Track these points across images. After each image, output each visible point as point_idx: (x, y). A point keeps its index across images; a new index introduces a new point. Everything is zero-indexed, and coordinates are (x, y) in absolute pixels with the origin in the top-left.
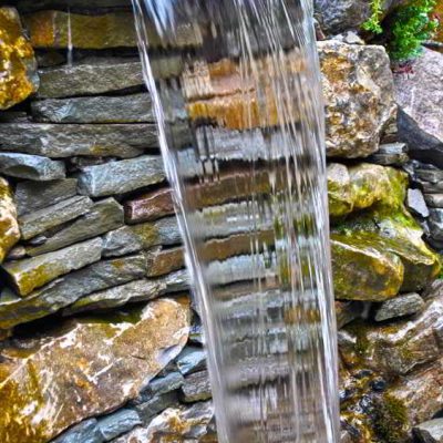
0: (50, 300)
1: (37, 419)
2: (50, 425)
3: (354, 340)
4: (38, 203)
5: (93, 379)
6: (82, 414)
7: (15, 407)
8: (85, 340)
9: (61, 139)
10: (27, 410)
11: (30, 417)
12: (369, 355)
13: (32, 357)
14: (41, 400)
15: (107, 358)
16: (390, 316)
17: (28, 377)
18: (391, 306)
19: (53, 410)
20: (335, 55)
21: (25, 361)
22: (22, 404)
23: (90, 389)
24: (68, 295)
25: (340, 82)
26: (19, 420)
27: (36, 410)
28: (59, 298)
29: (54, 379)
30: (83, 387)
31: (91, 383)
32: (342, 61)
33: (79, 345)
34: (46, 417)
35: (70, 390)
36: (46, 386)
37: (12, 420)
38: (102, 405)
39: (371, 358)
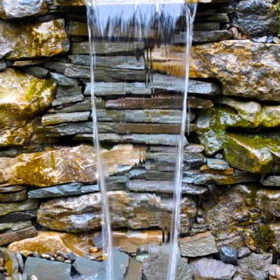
0: (59, 130)
1: (50, 175)
2: (57, 179)
3: (249, 192)
4: (66, 94)
5: (83, 168)
6: (75, 180)
7: (41, 167)
8: (82, 152)
9: (74, 70)
10: (46, 170)
11: (47, 173)
12: (258, 201)
13: (54, 151)
14: (54, 168)
15: (91, 161)
16: (272, 184)
17: (50, 158)
18: (272, 180)
19: (60, 174)
20: (243, 48)
21: (50, 152)
22: (44, 167)
23: (80, 171)
24: (70, 131)
25: (247, 61)
26: (41, 173)
27: (51, 171)
28: (65, 131)
29: (63, 162)
30: (77, 169)
31: (82, 169)
32: (247, 51)
33: (79, 153)
34: (55, 175)
35: (70, 169)
36: (58, 164)
37: (38, 172)
38: (85, 179)
39: (259, 204)
